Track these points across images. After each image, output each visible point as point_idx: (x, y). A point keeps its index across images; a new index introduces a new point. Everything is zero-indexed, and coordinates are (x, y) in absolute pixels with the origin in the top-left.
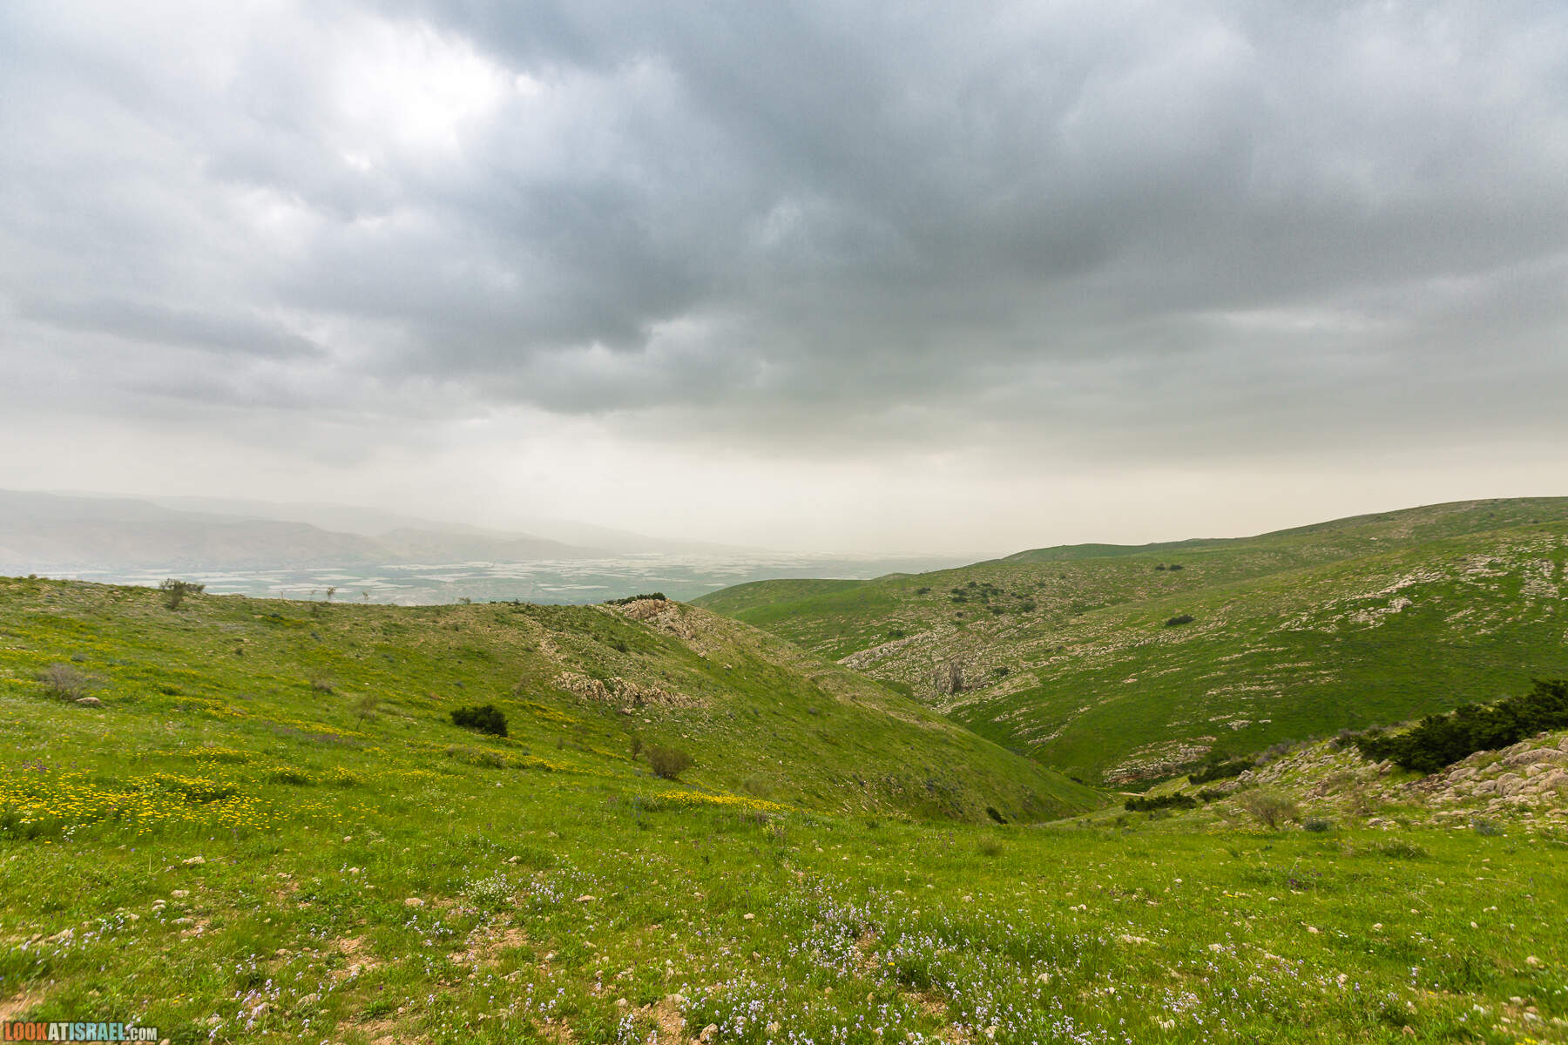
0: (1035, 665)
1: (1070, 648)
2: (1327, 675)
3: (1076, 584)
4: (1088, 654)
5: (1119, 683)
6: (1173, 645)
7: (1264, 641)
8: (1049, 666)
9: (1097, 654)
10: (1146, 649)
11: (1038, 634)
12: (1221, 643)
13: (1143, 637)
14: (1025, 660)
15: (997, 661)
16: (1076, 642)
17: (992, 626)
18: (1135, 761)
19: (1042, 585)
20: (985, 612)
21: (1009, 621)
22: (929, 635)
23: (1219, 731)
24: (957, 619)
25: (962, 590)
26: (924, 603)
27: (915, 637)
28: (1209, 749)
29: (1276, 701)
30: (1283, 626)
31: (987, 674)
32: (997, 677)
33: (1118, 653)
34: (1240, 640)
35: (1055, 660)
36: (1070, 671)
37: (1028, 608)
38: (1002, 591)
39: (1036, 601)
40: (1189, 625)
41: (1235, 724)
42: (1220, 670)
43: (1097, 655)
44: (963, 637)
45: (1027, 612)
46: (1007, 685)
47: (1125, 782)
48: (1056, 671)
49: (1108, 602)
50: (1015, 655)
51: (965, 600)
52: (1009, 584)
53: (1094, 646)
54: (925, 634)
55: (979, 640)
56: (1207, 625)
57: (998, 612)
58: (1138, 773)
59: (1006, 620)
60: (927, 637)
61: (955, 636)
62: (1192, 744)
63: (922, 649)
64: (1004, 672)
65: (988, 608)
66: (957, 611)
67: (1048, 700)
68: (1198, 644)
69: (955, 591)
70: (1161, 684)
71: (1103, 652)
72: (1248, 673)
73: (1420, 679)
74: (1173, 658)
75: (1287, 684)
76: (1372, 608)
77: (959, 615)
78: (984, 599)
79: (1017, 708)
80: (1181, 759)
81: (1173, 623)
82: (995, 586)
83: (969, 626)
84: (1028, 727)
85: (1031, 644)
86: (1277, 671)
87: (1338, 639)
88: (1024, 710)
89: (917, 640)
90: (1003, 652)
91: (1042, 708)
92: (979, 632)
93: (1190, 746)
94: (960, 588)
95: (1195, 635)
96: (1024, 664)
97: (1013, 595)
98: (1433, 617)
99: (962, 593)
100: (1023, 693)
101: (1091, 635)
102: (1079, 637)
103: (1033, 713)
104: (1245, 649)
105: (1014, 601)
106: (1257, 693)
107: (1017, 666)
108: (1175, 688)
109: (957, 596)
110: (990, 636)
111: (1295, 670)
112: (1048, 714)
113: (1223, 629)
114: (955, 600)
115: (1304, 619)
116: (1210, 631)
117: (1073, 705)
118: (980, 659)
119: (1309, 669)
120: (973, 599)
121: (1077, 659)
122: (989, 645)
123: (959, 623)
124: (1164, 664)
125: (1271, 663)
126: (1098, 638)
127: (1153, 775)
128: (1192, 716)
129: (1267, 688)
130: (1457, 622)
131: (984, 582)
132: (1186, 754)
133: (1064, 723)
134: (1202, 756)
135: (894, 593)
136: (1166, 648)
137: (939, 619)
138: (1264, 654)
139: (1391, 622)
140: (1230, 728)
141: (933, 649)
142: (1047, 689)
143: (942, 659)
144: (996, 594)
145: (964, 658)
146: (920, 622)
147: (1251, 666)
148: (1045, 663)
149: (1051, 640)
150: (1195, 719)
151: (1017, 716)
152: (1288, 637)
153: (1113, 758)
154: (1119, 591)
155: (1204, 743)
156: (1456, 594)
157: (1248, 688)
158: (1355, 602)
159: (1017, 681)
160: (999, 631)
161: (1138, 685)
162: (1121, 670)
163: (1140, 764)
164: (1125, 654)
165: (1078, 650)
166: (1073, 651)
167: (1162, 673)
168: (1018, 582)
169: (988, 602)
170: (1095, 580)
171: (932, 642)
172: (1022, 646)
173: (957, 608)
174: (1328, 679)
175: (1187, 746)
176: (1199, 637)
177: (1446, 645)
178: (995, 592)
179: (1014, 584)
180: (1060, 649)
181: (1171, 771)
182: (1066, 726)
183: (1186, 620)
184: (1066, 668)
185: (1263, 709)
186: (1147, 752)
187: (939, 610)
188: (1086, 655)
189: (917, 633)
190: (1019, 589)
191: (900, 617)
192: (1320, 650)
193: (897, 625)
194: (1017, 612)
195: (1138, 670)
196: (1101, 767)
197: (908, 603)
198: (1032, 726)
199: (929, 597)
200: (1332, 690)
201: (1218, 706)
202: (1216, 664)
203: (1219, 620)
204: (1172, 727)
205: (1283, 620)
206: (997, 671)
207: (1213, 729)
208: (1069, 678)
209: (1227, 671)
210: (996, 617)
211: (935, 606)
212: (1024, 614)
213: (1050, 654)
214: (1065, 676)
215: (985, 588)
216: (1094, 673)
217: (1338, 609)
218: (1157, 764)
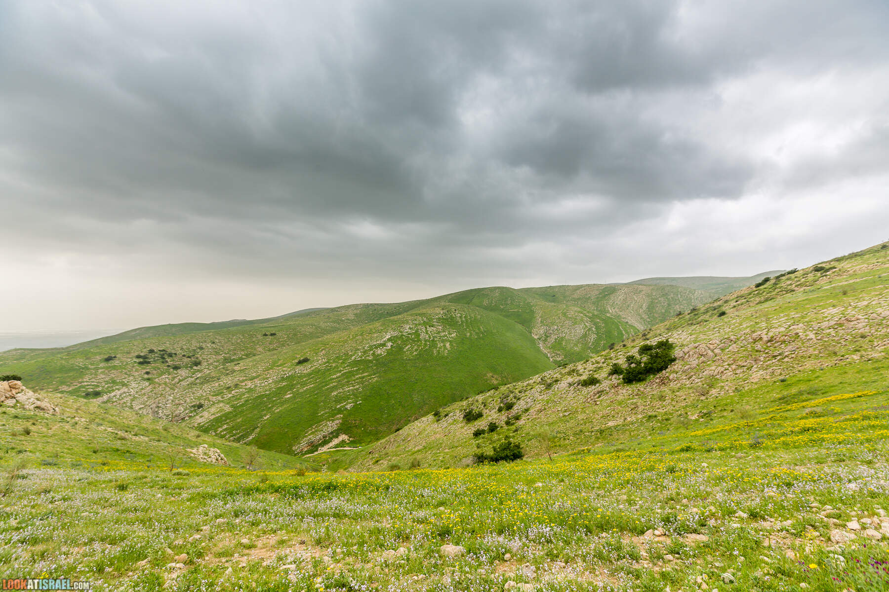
0: (222, 398)
1: (244, 384)
2: (375, 377)
3: (223, 346)
4: (257, 386)
5: (282, 398)
6: (304, 374)
7: (347, 366)
8: (233, 397)
9: (263, 385)
10: (290, 378)
11: (216, 379)
12: (329, 370)
13: (287, 371)
14: (213, 396)
15: (191, 399)
16: (246, 380)
17: (174, 378)
18: (309, 437)
19: (201, 348)
20: (166, 369)
21: (186, 373)
22: (126, 390)
23: (342, 411)
24: (146, 376)
25: (144, 356)
26: (114, 368)
27: (113, 394)
28: (341, 421)
29: (360, 393)
30: (353, 358)
31: (185, 410)
32: (195, 410)
33: (275, 382)
34: (337, 367)
35: (236, 392)
36: (249, 397)
37: (197, 364)
38: (175, 354)
39: (200, 359)
40: (309, 362)
41: (348, 407)
42: (334, 382)
43: (265, 384)
44: (155, 388)
45: (197, 366)
46: (206, 414)
47: (306, 449)
48: (240, 399)
49: (244, 356)
50: (205, 394)
51: (149, 363)
52: (179, 349)
53: (259, 380)
54: (122, 391)
55: (168, 389)
56: (318, 361)
57: (176, 368)
58: (312, 443)
59: (183, 372)
60: (124, 393)
61: (148, 388)
62: (333, 421)
63: (122, 402)
64: (200, 406)
65: (168, 366)
66: (145, 371)
67: (240, 417)
68: (317, 371)
69: (138, 357)
70: (307, 395)
71: (266, 383)
72: (346, 382)
73: (403, 374)
74: (307, 380)
75: (362, 384)
76: (381, 347)
77: (147, 373)
78: (163, 360)
79: (220, 427)
80: (330, 430)
81: (300, 362)
82: (169, 351)
83: (157, 380)
84: (231, 436)
85: (214, 385)
86: (357, 379)
87: (374, 362)
88: (225, 426)
89: (115, 396)
90: (193, 393)
91: (239, 423)
92: (165, 383)
93: (333, 422)
94: (142, 354)
95: (314, 367)
96: (214, 399)
97: (184, 356)
98: (400, 349)
99: (145, 357)
100: (221, 417)
101: (254, 374)
102: (246, 376)
103: (233, 427)
104: (341, 371)
105: (186, 360)
106: (353, 390)
107: (209, 401)
108: (316, 395)
109: (141, 360)
110: (174, 385)
111: (363, 377)
112: (244, 425)
113: (326, 363)
114: (140, 363)
115: (360, 354)
116: (320, 365)
117: (259, 416)
118: (172, 401)
119: (368, 376)
120: (154, 361)
121: (250, 390)
122: (176, 391)
123: (149, 379)
124: (304, 384)
125: (354, 376)
126: (259, 376)
127: (319, 441)
128: (329, 407)
129: (355, 387)
130: (407, 351)
131: (159, 349)
132: (332, 426)
133: (256, 428)
134: (338, 425)
135: (80, 362)
136: (301, 376)
137: (131, 378)
138: (350, 372)
139: (389, 353)
140: (346, 409)
141: (132, 400)
142: (237, 411)
143: (143, 406)
144: (171, 356)
145: (159, 403)
146: (114, 382)
147: (346, 378)
148: (230, 396)
149: (227, 381)
150: (331, 408)
151: (221, 432)
152: (356, 363)
153: (296, 438)
154: (248, 349)
155: (337, 419)
156: (405, 340)
157: (348, 389)
158: (375, 345)
159: (213, 410)
160: (180, 381)
161: (294, 397)
162: (280, 391)
163: (312, 438)
164: (280, 382)
165: (249, 384)
166: (246, 385)
167: (305, 389)
168: (184, 347)
169: (167, 362)
170: (232, 343)
171: (130, 395)
172: (207, 387)
173: (144, 369)
174: (376, 379)
175: (331, 422)
176: (317, 368)
177: (406, 360)
178: (170, 355)
179: (182, 349)
180: (236, 386)
181: (326, 437)
182: (258, 429)
183: (306, 360)
184: (245, 396)
185: (357, 397)
186: (313, 430)
187: (129, 371)
188: (256, 386)
189: (113, 390)
190: (186, 352)
191: (93, 380)
192: (369, 367)
193: (91, 387)
194: (190, 367)
195: (291, 389)
196: (291, 446)
197: (97, 369)
198: (235, 435)
199: (116, 362)
200: (378, 383)
201: (338, 400)
202: (331, 380)
203: (322, 359)
204: (322, 415)
205: (351, 356)
206: (194, 406)
207: (340, 411)
208: (250, 401)
209: (337, 382)
210: (175, 372)
211: (125, 369)
212: (195, 368)
213: (230, 389)
214: (246, 401)
215: (162, 353)
216: (266, 395)
217: (370, 349)
218: (320, 435)
